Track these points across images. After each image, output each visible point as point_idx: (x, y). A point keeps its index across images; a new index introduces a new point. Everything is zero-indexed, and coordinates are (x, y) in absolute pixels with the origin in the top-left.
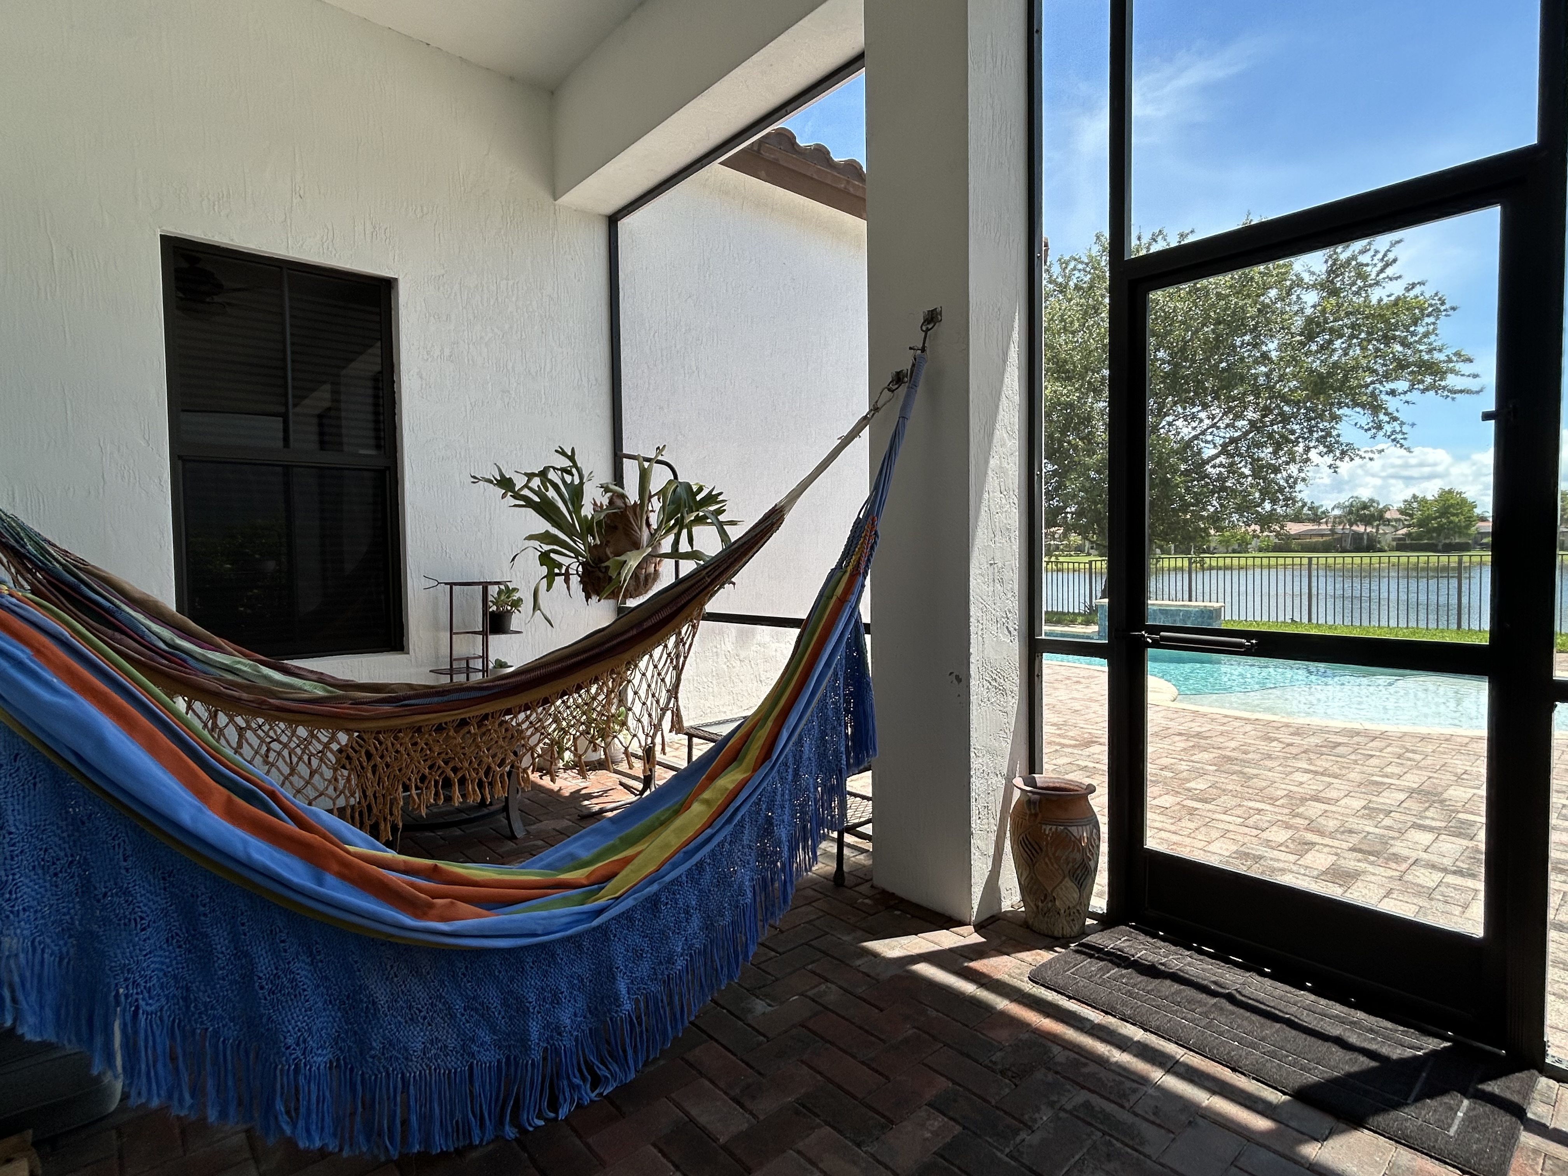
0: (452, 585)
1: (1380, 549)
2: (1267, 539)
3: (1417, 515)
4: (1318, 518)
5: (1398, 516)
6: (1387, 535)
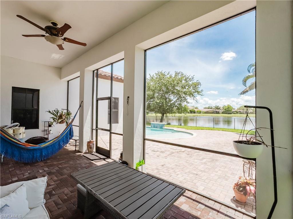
0: (45, 122)
1: (220, 114)
2: (204, 111)
3: (225, 108)
4: (211, 108)
5: (222, 108)
6: (221, 111)
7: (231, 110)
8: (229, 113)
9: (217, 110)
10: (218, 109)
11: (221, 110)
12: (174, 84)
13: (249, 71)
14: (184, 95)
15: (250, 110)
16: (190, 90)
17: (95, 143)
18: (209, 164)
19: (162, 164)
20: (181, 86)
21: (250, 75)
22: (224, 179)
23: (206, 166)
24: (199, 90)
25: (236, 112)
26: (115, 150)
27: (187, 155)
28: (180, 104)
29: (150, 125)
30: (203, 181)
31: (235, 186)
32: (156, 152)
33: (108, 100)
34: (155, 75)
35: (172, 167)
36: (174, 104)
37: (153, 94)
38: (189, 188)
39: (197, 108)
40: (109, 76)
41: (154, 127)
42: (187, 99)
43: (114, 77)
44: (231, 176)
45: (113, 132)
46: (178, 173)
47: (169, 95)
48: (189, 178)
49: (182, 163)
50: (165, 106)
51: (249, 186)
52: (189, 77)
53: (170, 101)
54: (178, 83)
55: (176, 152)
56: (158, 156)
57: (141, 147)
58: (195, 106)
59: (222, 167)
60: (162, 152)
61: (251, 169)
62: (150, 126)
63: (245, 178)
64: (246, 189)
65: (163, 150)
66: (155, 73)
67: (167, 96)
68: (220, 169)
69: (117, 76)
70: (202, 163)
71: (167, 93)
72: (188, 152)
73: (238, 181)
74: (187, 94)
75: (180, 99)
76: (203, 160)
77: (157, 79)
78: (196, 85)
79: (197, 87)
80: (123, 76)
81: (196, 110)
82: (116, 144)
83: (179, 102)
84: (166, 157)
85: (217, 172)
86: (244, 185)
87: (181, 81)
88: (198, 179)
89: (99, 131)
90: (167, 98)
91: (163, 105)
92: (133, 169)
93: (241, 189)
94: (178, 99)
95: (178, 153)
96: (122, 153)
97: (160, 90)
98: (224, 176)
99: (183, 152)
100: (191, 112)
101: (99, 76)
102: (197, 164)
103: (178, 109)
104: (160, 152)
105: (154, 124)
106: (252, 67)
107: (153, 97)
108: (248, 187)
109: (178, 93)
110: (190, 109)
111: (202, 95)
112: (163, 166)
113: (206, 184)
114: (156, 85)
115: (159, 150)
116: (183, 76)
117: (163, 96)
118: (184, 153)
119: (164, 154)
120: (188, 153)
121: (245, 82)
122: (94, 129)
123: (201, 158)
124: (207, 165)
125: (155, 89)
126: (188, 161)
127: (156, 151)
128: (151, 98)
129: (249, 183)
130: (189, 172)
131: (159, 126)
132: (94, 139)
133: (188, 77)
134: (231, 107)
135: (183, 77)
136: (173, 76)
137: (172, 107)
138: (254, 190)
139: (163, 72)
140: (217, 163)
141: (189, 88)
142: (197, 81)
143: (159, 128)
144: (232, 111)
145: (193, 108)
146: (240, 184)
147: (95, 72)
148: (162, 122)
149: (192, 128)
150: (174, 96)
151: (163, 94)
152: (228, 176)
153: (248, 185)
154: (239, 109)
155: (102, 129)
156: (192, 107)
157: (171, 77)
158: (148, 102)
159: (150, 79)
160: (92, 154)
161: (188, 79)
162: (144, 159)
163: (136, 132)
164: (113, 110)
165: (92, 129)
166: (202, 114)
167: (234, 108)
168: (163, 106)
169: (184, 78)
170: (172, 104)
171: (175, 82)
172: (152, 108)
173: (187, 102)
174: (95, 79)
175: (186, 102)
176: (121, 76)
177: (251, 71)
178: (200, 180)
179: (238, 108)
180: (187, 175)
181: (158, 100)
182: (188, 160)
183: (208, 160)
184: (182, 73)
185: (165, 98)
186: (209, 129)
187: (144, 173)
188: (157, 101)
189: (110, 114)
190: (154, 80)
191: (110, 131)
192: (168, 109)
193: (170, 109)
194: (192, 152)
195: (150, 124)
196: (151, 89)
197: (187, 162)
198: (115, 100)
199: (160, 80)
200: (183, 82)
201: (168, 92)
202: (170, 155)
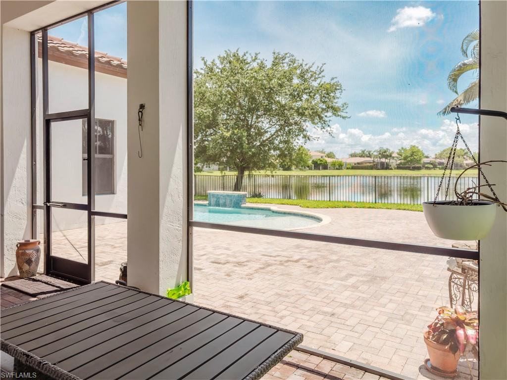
1: (391, 169)
2: (350, 164)
3: (403, 155)
4: (370, 156)
5: (397, 156)
6: (394, 163)
7: (420, 160)
8: (414, 169)
9: (383, 160)
10: (386, 157)
11: (394, 161)
12: (270, 88)
13: (465, 53)
14: (297, 118)
15: (467, 160)
16: (313, 103)
17: (42, 247)
18: (364, 288)
19: (240, 293)
20: (289, 93)
21: (466, 61)
22: (401, 322)
23: (355, 293)
24: (336, 103)
25: (432, 164)
26: (104, 264)
27: (307, 269)
28: (286, 142)
29: (206, 200)
30: (350, 328)
31: (429, 332)
32: (225, 264)
33: (81, 120)
34: (218, 62)
35: (268, 300)
36: (271, 141)
37: (214, 115)
38: (313, 348)
39: (330, 155)
40: (84, 55)
41: (218, 205)
42: (304, 127)
43: (99, 61)
44: (420, 313)
45: (97, 209)
46: (284, 313)
47: (257, 118)
48: (312, 324)
49: (293, 289)
50: (245, 146)
51: (464, 328)
52: (311, 69)
53: (260, 133)
54: (281, 86)
55: (279, 263)
56: (228, 275)
57: (181, 246)
58: (328, 151)
59: (397, 295)
60: (239, 264)
61: (467, 287)
62: (206, 202)
63: (453, 310)
64: (456, 335)
65: (242, 259)
66: (219, 57)
67: (252, 120)
68: (393, 298)
69: (108, 58)
70: (345, 286)
71: (251, 111)
72: (310, 261)
73: (437, 318)
74: (306, 113)
75: (286, 128)
76: (347, 280)
77: (225, 73)
78: (329, 91)
79: (332, 94)
80: (125, 60)
81: (329, 160)
82: (108, 249)
83: (285, 138)
84: (250, 277)
85: (384, 306)
86: (451, 327)
87: (290, 80)
88: (336, 326)
89: (54, 210)
90: (251, 126)
91: (241, 144)
92: (158, 296)
93: (445, 337)
94: (282, 127)
95: (282, 264)
96: (125, 268)
97: (232, 104)
98: (402, 313)
99: (297, 261)
100: (317, 165)
101: (50, 53)
102: (333, 289)
103: (282, 155)
104: (233, 265)
105: (218, 197)
106: (472, 41)
107: (213, 124)
108: (462, 329)
109: (281, 112)
110: (314, 158)
111: (344, 118)
112: (241, 297)
113: (357, 335)
114: (221, 89)
115: (231, 259)
116: (295, 65)
117: (242, 120)
118: (300, 263)
119: (245, 267)
120: (309, 264)
121: (455, 80)
122: (40, 207)
123: (343, 274)
124: (360, 291)
125: (218, 100)
126: (309, 284)
127: (222, 261)
128: (209, 126)
129: (463, 321)
130: (313, 309)
131: (231, 200)
132: (41, 237)
133: (309, 68)
134: (419, 151)
135: (296, 68)
136: (269, 64)
137: (265, 151)
138: (474, 337)
139: (241, 54)
140: (385, 285)
141: (311, 100)
142: (333, 79)
143: (230, 207)
144: (422, 162)
145: (322, 155)
146: (442, 324)
147: (39, 35)
148: (240, 191)
149: (318, 205)
150: (271, 120)
151: (241, 113)
152: (412, 315)
153: (460, 326)
154: (438, 156)
155: (65, 205)
156: (320, 152)
157: (262, 67)
158: (199, 138)
159: (203, 72)
160: (34, 280)
161: (309, 75)
162: (188, 280)
163: (166, 203)
164: (97, 156)
165: (34, 208)
166: (344, 172)
167: (426, 154)
168: (242, 147)
169: (298, 72)
170: (264, 141)
171: (274, 82)
172: (210, 152)
173: (305, 137)
174: (39, 61)
175: (302, 135)
176: (119, 57)
177: (469, 53)
178: (340, 326)
179: (436, 155)
180: (307, 318)
181: (229, 130)
182: (309, 281)
183: (362, 279)
184: (293, 56)
185: (248, 124)
186: (363, 206)
187: (188, 304)
188: (225, 133)
189: (89, 160)
190: (214, 75)
191: (87, 207)
192: (254, 155)
193: (259, 154)
194: (319, 261)
195: (205, 197)
196: (209, 102)
197: (307, 287)
198: (103, 132)
199: (232, 76)
200: (296, 81)
201: (253, 109)
202: (262, 271)
